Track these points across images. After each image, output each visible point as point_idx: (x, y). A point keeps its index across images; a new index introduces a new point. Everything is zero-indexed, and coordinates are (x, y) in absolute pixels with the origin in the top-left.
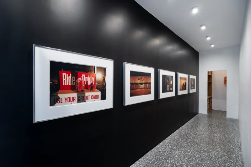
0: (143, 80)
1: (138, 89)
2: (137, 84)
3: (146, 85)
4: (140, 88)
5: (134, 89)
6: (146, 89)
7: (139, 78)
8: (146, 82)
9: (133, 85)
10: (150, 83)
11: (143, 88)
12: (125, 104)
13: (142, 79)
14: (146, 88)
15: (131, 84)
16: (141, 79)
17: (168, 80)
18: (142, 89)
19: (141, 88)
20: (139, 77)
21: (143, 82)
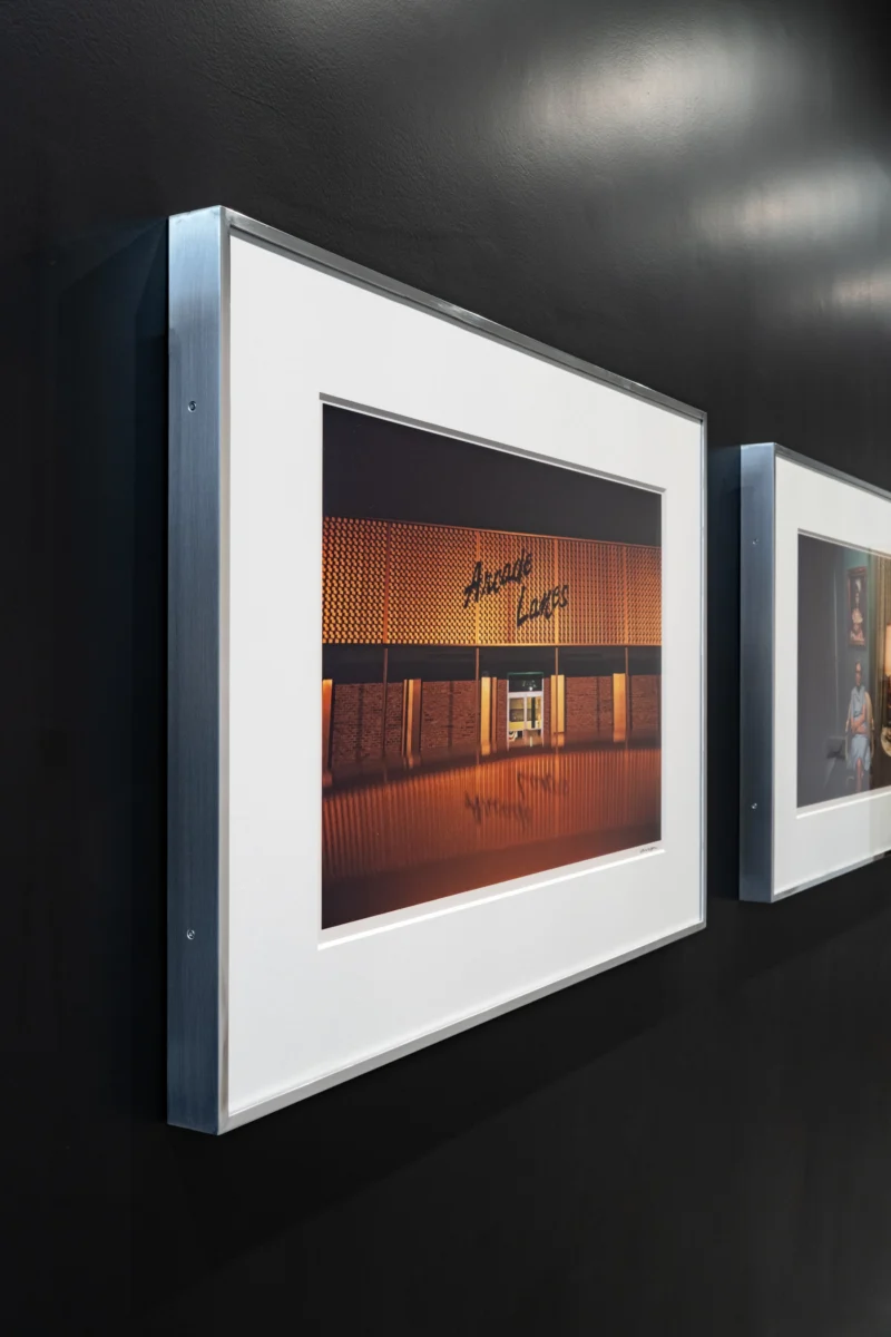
0: (543, 609)
1: (470, 759)
2: (457, 665)
3: (587, 684)
4: (503, 753)
5: (400, 774)
6: (592, 759)
7: (492, 565)
8: (593, 638)
9: (374, 693)
10: (645, 663)
11: (544, 750)
12: (210, 1091)
13: (536, 587)
14: (587, 740)
15: (341, 662)
16: (518, 572)
17: (857, 618)
18: (537, 765)
19: (520, 751)
20: (488, 550)
21: (551, 632)
